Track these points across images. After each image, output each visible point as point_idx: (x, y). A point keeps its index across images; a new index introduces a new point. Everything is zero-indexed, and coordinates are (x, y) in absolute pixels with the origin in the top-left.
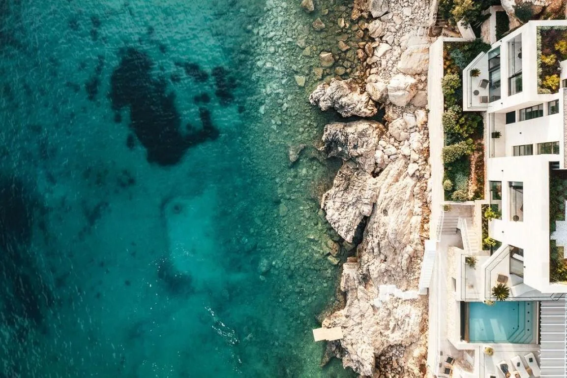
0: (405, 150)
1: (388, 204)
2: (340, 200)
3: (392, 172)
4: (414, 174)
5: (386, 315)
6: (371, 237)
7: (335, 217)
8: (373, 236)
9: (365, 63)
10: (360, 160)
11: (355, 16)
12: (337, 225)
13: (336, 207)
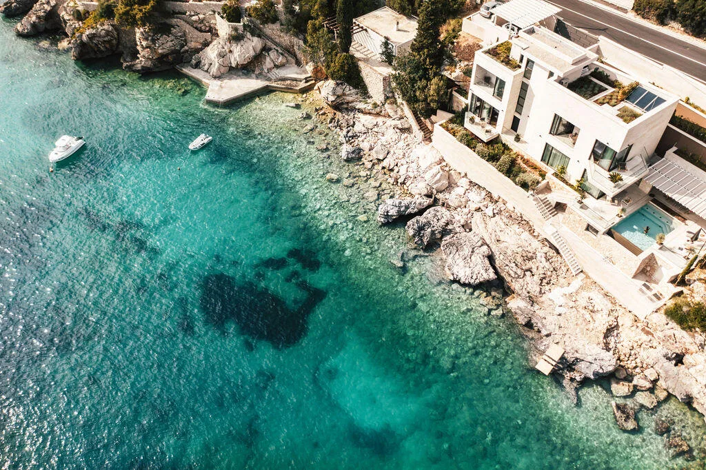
0: (473, 206)
1: (496, 236)
2: (461, 260)
3: (478, 222)
4: (494, 214)
5: (576, 312)
6: (507, 268)
7: (468, 272)
8: (507, 265)
9: (399, 184)
10: (450, 227)
11: (369, 165)
12: (474, 277)
13: (462, 267)
